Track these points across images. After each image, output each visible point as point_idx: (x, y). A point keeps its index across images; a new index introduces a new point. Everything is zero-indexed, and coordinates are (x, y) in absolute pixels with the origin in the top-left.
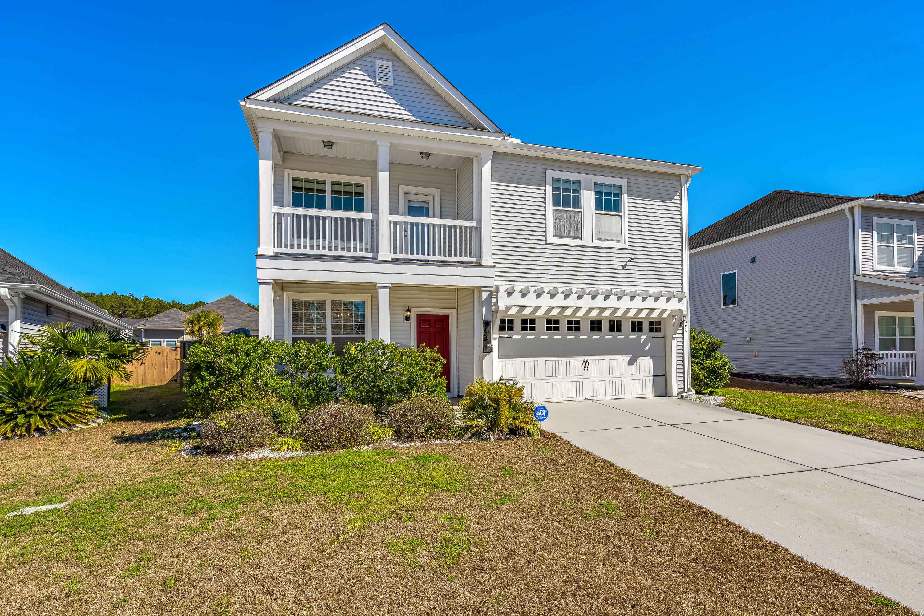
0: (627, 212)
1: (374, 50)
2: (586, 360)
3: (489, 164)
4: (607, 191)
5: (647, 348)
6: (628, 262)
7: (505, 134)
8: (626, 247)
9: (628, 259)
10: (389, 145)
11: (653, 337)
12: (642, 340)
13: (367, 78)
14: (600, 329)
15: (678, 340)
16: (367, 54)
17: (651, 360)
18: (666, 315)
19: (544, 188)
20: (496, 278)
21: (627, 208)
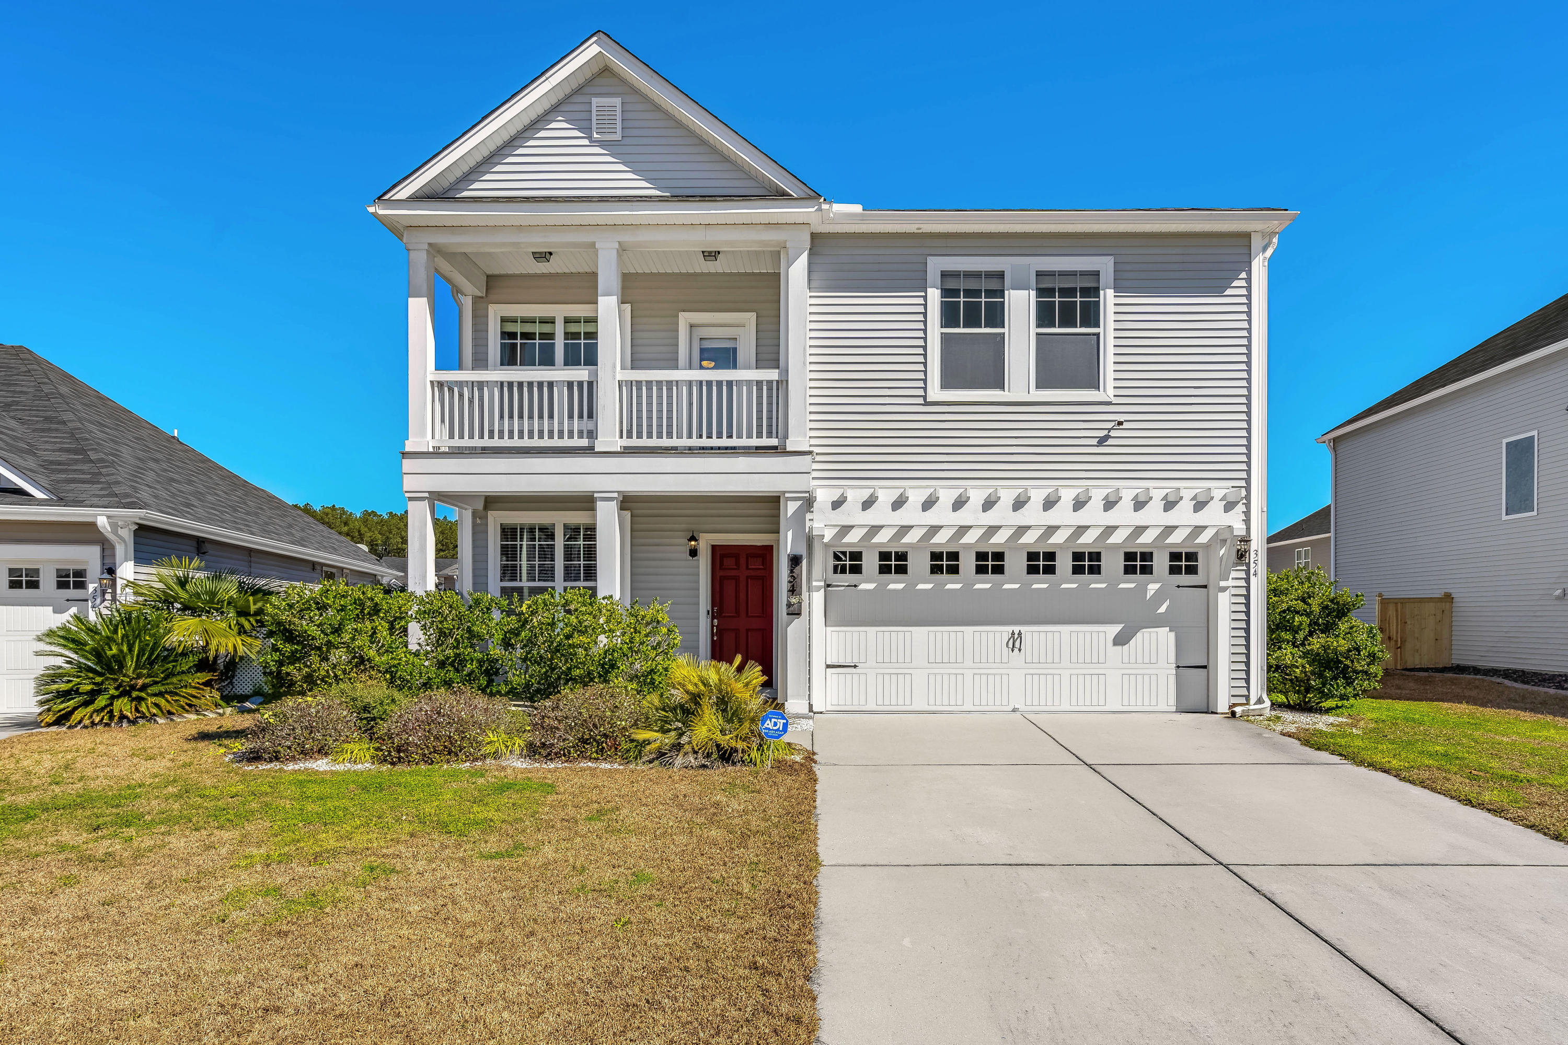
0: (1111, 325)
1: (589, 82)
2: (1016, 632)
3: (804, 258)
4: (1062, 286)
5: (1162, 609)
6: (1112, 429)
7: (822, 200)
8: (1109, 400)
9: (1113, 424)
10: (617, 246)
11: (1178, 587)
12: (1150, 594)
13: (577, 133)
14: (1050, 570)
15: (1235, 591)
16: (578, 91)
17: (1172, 636)
18: (1204, 538)
19: (923, 294)
20: (815, 474)
21: (1111, 317)
